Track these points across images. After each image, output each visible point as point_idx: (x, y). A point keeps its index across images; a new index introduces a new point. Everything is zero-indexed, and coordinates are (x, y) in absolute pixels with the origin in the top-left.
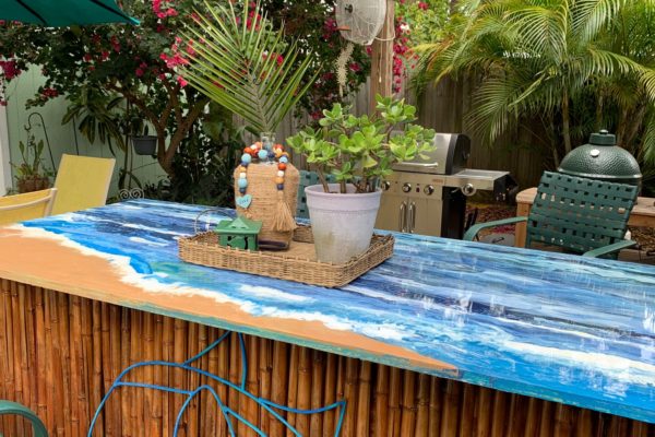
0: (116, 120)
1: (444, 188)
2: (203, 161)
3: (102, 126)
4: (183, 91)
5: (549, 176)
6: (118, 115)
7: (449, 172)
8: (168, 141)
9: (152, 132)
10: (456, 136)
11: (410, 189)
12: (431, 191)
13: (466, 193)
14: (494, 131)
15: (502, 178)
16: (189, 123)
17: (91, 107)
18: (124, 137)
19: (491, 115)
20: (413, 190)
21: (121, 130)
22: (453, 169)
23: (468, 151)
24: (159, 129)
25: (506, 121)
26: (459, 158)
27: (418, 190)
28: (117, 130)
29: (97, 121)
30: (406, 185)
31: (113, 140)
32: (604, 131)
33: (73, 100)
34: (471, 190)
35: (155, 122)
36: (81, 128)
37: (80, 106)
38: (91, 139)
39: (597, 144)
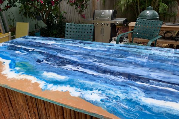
0: (32, 13)
1: (111, 24)
2: (54, 21)
3: (29, 14)
4: (46, 4)
5: (139, 20)
6: (32, 11)
7: (112, 19)
8: (44, 16)
9: (41, 15)
10: (113, 10)
11: (103, 25)
12: (108, 25)
13: (116, 24)
14: (123, 9)
15: (125, 20)
16: (49, 12)
17: (25, 9)
18: (35, 16)
19: (122, 5)
20: (104, 25)
22: (113, 19)
23: (116, 14)
24: (42, 14)
25: (126, 6)
26: (114, 16)
27: (105, 25)
29: (27, 13)
30: (102, 24)
31: (32, 17)
32: (150, 6)
33: (20, 8)
34: (117, 24)
35: (41, 12)
36: (24, 15)
37: (22, 9)
38: (27, 18)
39: (148, 10)
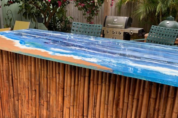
0: (33, 13)
1: (124, 32)
2: (57, 25)
3: (29, 15)
4: (51, 5)
5: (153, 27)
6: (34, 12)
7: (125, 28)
8: (47, 19)
9: (43, 17)
10: (128, 18)
11: (114, 33)
12: (120, 33)
13: (130, 34)
14: (141, 17)
15: (141, 30)
16: (53, 14)
17: (26, 9)
18: (35, 18)
19: (141, 13)
21: (35, 16)
22: (127, 27)
23: (132, 22)
24: (45, 16)
25: (145, 14)
26: (129, 24)
27: (116, 33)
28: (33, 16)
29: (28, 13)
31: (32, 19)
32: (171, 16)
33: (21, 7)
35: (43, 14)
36: (23, 15)
37: (23, 9)
38: (26, 18)
